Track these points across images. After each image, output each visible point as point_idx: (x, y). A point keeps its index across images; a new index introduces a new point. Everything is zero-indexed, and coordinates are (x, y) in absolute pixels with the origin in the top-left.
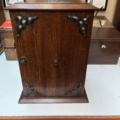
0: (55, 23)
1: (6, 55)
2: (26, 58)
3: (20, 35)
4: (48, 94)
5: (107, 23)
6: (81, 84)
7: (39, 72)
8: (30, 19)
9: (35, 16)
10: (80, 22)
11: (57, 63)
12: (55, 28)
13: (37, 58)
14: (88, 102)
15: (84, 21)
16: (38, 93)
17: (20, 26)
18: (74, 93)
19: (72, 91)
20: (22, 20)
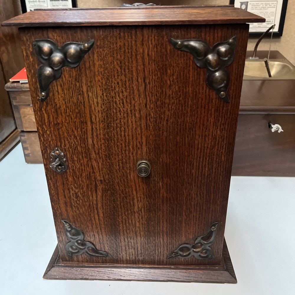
0: (140, 61)
2: (65, 156)
3: (47, 95)
4: (124, 255)
5: (284, 67)
6: (214, 229)
7: (100, 194)
8: (73, 49)
9: (87, 41)
10: (210, 57)
11: (146, 170)
12: (141, 75)
13: (93, 155)
17: (48, 71)
18: (196, 253)
20: (51, 52)
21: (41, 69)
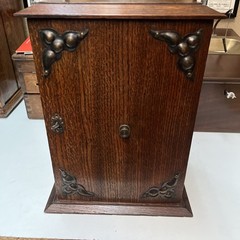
0: (125, 47)
1: (27, 107)
2: (63, 120)
3: (50, 72)
4: (106, 195)
5: (237, 43)
6: (177, 176)
7: (89, 149)
8: (71, 36)
9: (83, 30)
10: (181, 45)
11: (126, 132)
12: (126, 58)
13: (85, 120)
14: (190, 214)
15: (188, 43)
16: (85, 192)
17: (51, 53)
18: (163, 194)
19: (156, 191)
20: (53, 39)
21: (45, 53)
